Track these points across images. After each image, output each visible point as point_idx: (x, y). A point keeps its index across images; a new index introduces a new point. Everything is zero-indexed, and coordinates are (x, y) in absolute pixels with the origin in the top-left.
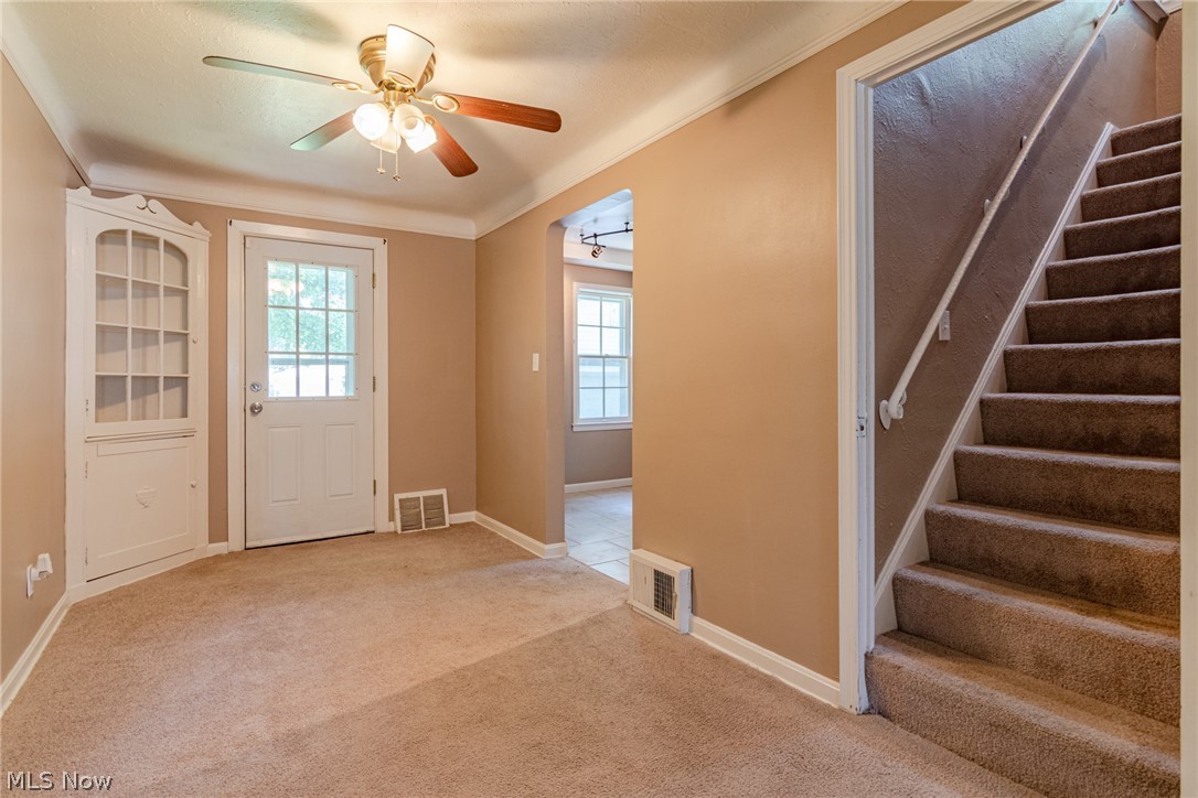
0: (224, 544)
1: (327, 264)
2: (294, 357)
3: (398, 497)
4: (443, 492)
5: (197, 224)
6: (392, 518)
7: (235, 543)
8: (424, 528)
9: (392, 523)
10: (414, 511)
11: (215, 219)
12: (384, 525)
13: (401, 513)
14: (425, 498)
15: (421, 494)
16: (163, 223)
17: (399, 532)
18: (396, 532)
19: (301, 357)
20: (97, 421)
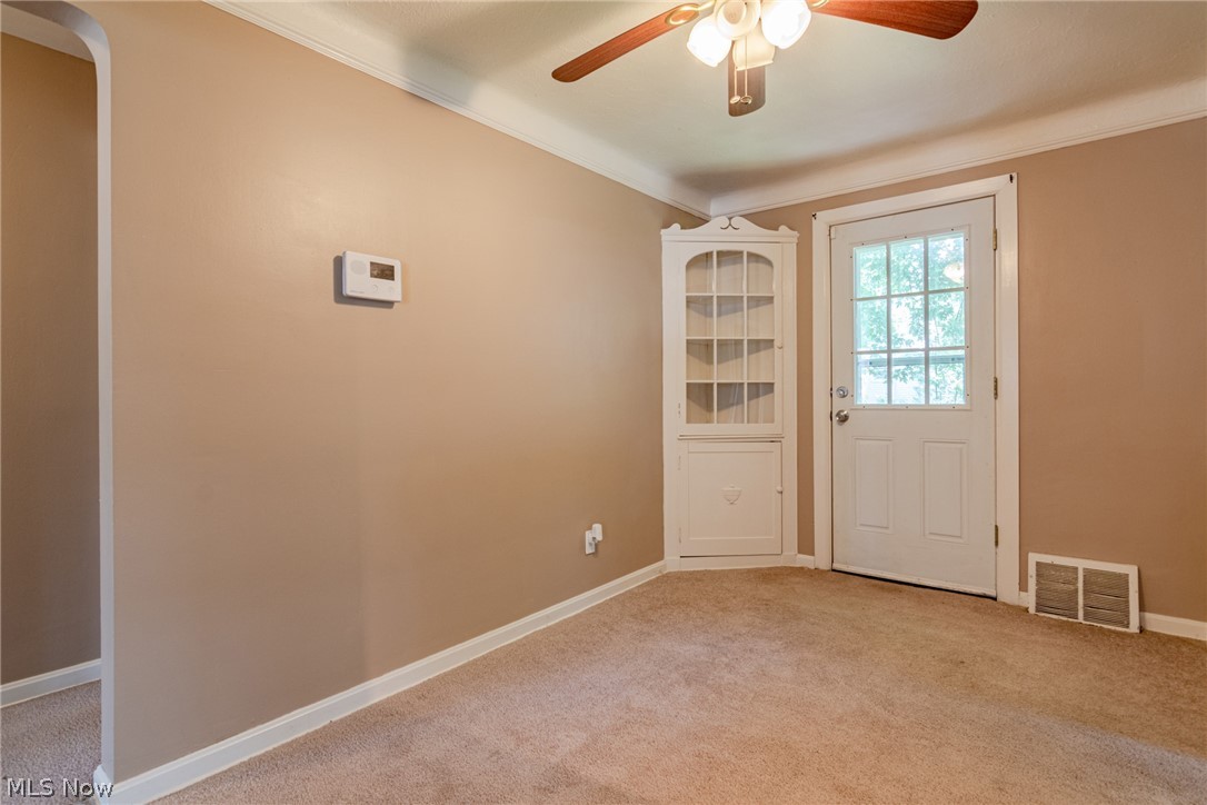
0: (811, 558)
1: (925, 234)
2: (885, 356)
3: (1034, 558)
4: (1131, 571)
5: (783, 229)
6: (1023, 587)
7: (820, 560)
8: (1081, 618)
9: (1023, 594)
10: (1066, 587)
11: (797, 218)
12: (1009, 593)
13: (1038, 583)
14: (1088, 572)
15: (1082, 564)
16: (748, 237)
17: (1032, 610)
18: (1027, 610)
19: (894, 356)
20: (688, 422)
